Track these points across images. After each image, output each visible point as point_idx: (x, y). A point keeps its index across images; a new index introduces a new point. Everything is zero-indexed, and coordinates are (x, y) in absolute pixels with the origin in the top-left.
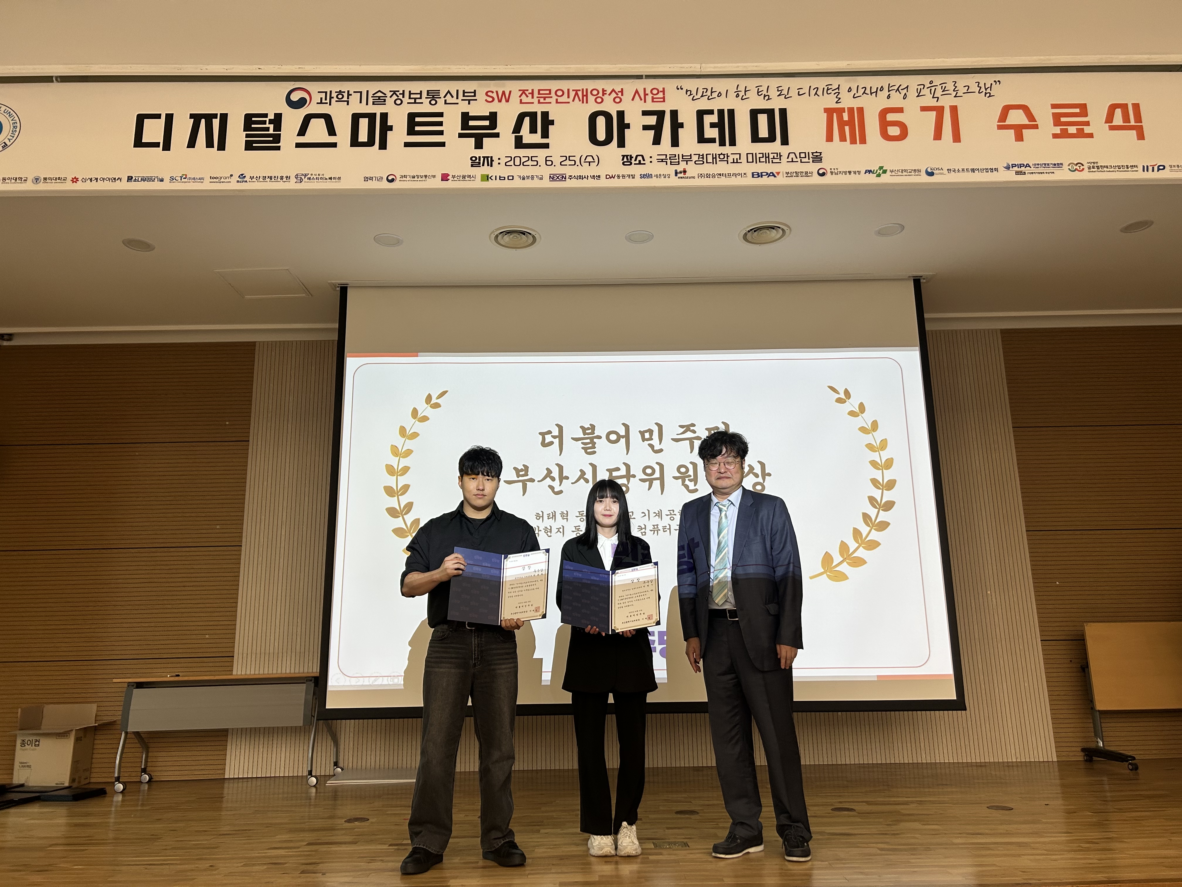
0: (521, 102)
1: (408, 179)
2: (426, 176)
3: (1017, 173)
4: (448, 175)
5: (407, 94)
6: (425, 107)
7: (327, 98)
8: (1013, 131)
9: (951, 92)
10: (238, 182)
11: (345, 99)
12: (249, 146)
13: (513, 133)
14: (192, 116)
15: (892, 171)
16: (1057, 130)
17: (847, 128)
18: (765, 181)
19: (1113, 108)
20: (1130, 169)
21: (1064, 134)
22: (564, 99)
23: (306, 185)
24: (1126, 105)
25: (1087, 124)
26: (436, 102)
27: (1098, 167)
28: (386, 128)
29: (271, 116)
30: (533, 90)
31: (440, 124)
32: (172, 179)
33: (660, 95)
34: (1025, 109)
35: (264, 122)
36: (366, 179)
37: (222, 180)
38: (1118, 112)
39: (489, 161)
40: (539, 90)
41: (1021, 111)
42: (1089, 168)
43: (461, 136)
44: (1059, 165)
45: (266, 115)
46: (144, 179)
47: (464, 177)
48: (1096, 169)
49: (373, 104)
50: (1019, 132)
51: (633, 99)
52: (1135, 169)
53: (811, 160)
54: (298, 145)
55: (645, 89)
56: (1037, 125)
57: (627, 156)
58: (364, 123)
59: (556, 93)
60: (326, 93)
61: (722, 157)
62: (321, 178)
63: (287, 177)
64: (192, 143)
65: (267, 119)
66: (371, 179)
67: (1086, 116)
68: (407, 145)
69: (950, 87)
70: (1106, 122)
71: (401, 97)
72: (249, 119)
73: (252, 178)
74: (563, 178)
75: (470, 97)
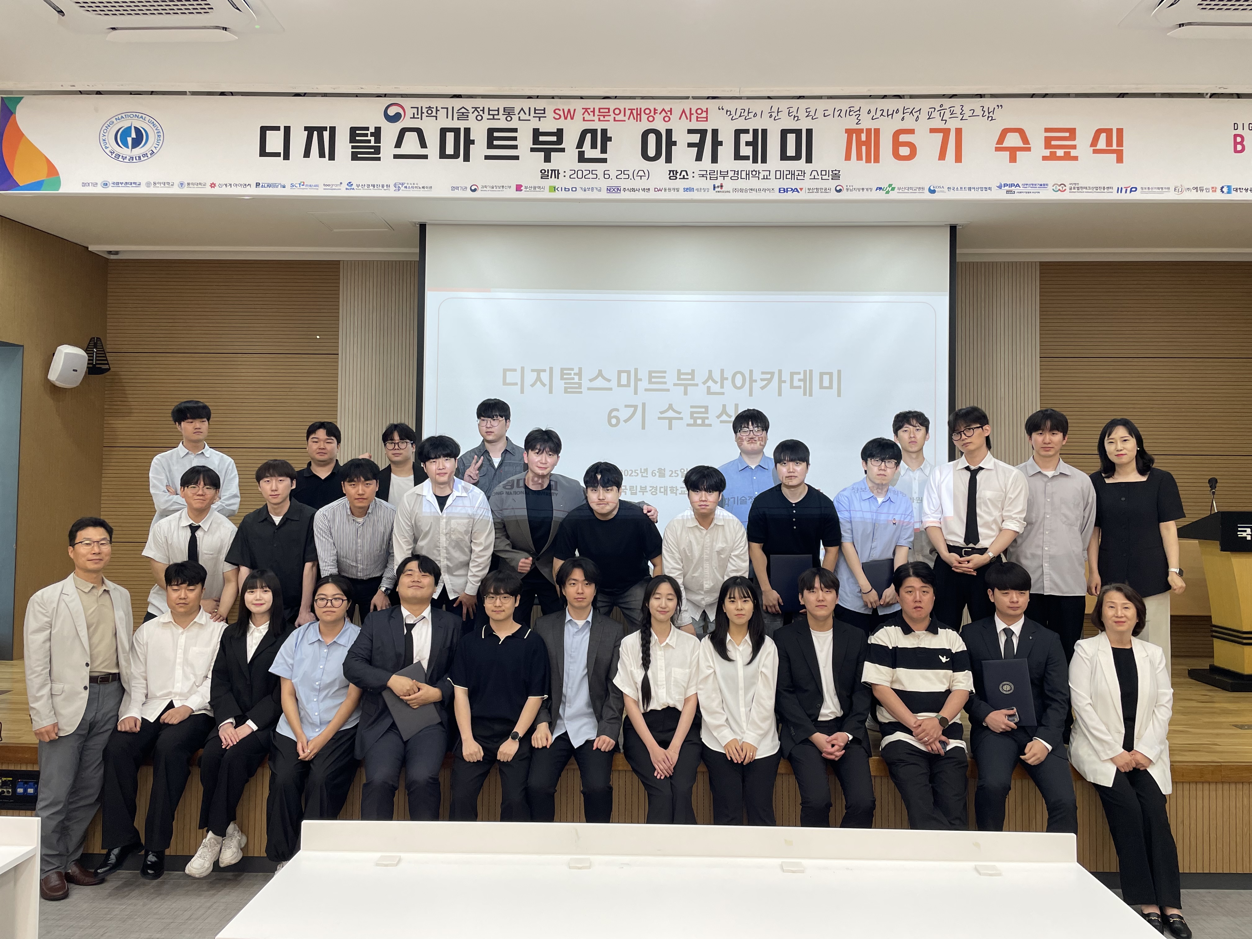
0: (584, 120)
1: (488, 189)
2: (503, 187)
3: (1008, 192)
4: (521, 186)
5: (486, 111)
6: (501, 123)
7: (419, 113)
8: (1008, 153)
9: (958, 115)
10: (347, 189)
11: (434, 114)
12: (355, 157)
13: (577, 148)
14: (306, 128)
15: (899, 189)
16: (1047, 153)
17: (864, 148)
18: (790, 196)
19: (1099, 132)
20: (1106, 190)
21: (1053, 157)
22: (620, 117)
23: (403, 193)
24: (1111, 130)
25: (1074, 147)
26: (511, 118)
27: (1078, 188)
28: (469, 142)
29: (372, 130)
30: (594, 109)
31: (515, 139)
32: (292, 185)
33: (703, 116)
34: (1021, 132)
35: (366, 135)
36: (453, 188)
37: (334, 187)
38: (1103, 136)
39: (556, 173)
40: (600, 109)
41: (1017, 134)
42: (1071, 189)
43: (532, 150)
44: (1043, 186)
45: (367, 129)
46: (269, 186)
47: (535, 188)
48: (1076, 190)
49: (458, 119)
50: (1013, 153)
51: (680, 119)
52: (1110, 190)
53: (831, 177)
54: (396, 157)
55: (691, 109)
56: (1030, 148)
57: (673, 171)
58: (450, 136)
59: (614, 112)
60: (418, 108)
61: (754, 173)
62: (416, 187)
63: (387, 186)
64: (307, 154)
65: (369, 132)
66: (457, 188)
67: (1074, 139)
68: (487, 157)
69: (958, 110)
70: (1091, 146)
71: (481, 113)
72: (354, 132)
73: (358, 186)
74: (618, 190)
75: (540, 114)
